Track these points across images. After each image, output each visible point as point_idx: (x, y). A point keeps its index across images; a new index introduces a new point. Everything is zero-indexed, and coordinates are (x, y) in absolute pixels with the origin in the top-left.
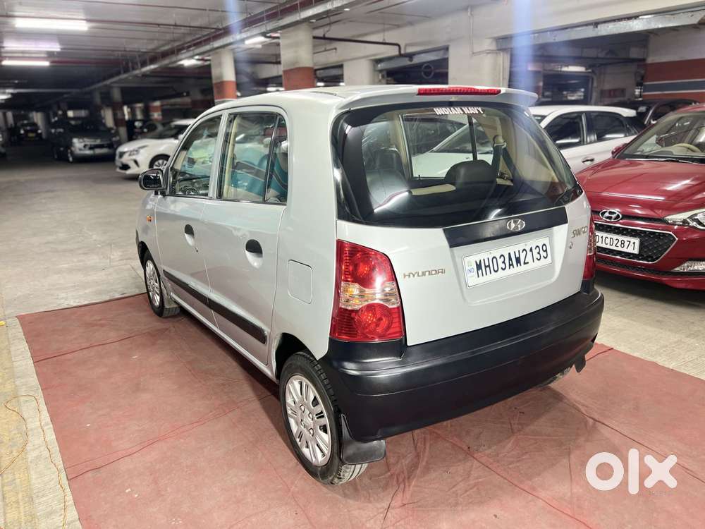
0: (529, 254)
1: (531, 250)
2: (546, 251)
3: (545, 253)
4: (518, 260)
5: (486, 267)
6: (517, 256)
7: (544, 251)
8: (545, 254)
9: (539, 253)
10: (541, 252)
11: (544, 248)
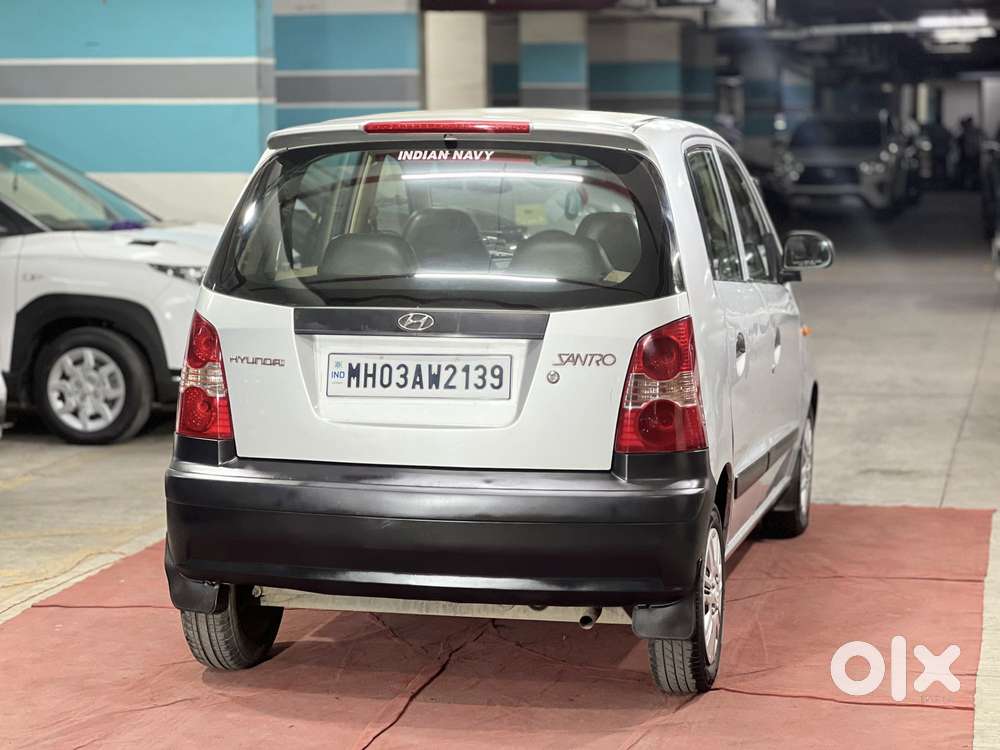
0: (460, 376)
1: (466, 369)
2: (500, 377)
3: (498, 380)
4: (434, 380)
5: (367, 375)
6: (435, 371)
7: (494, 376)
8: (496, 382)
9: (482, 377)
10: (488, 377)
11: (497, 372)
